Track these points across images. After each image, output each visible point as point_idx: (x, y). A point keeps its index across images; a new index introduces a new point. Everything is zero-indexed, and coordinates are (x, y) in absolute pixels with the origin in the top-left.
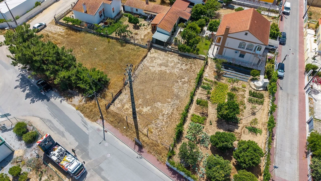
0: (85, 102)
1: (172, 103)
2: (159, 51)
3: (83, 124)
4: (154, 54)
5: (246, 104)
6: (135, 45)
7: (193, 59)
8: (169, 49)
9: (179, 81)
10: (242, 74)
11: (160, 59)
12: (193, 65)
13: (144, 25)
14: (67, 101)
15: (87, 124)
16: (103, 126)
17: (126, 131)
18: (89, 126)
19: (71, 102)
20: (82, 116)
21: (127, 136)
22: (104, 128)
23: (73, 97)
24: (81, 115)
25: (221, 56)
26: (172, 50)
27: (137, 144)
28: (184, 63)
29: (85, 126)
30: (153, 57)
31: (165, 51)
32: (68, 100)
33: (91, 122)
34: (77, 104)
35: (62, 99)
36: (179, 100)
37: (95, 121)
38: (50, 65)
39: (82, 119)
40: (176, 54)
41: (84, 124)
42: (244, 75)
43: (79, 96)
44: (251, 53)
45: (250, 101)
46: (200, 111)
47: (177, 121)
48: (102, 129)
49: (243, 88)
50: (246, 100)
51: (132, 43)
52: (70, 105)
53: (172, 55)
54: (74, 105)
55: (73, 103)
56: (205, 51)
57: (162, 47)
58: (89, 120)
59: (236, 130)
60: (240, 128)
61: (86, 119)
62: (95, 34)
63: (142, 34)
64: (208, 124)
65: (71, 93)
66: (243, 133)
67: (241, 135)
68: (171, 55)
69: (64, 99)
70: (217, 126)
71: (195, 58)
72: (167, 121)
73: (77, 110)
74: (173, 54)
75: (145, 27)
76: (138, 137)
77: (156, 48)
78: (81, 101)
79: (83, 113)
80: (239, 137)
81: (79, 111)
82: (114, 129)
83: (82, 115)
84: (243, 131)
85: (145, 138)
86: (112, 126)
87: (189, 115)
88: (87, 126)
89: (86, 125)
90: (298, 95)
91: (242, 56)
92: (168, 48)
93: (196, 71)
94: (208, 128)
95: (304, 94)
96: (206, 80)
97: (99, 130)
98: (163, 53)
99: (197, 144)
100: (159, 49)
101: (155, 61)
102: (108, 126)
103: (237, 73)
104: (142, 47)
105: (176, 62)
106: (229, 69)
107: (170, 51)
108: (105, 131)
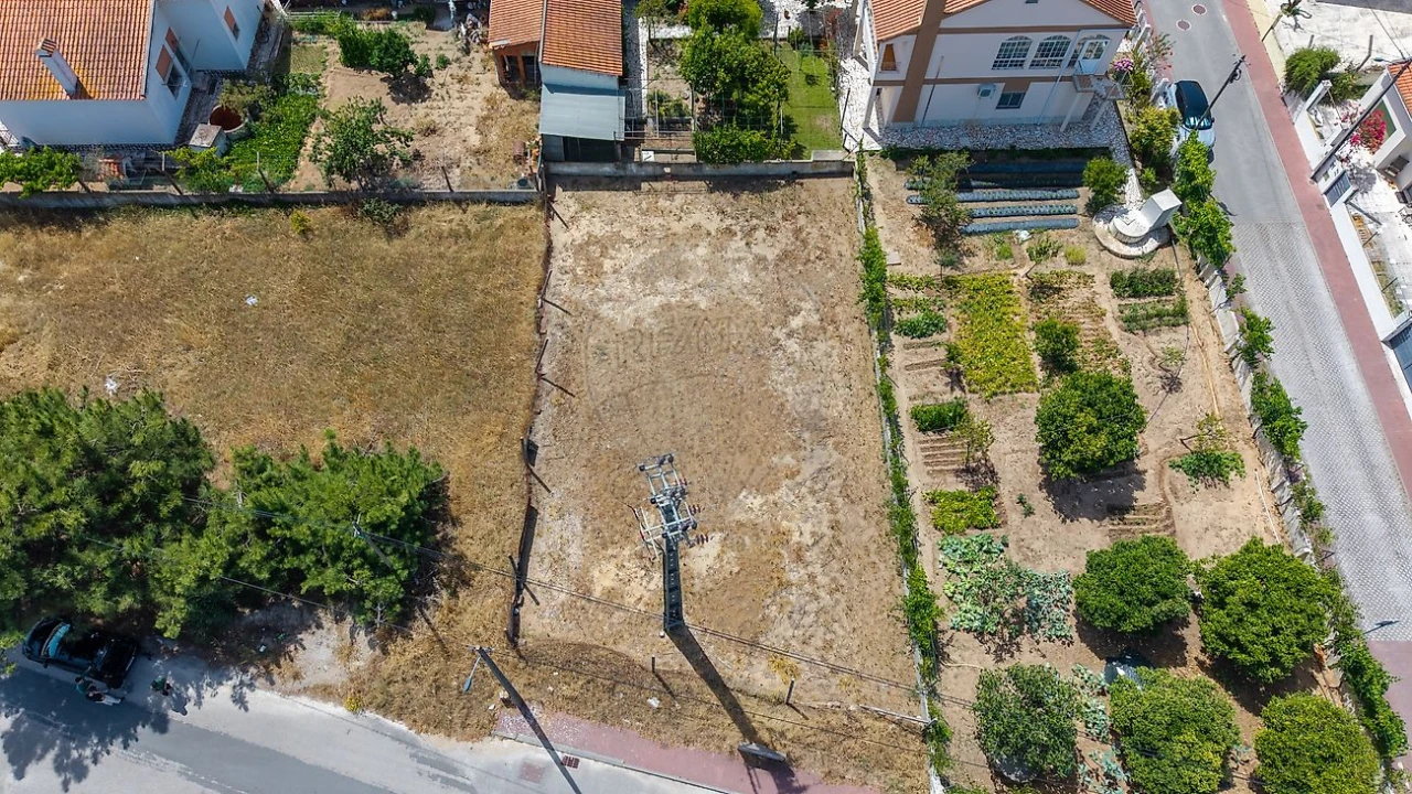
0: (372, 647)
1: (808, 470)
2: (604, 197)
3: (434, 777)
4: (584, 222)
5: (1122, 345)
6: (460, 201)
7: (789, 184)
8: (650, 170)
9: (779, 333)
10: (1039, 193)
11: (629, 241)
12: (802, 220)
13: (444, 63)
14: (272, 683)
15: (456, 765)
16: (543, 738)
17: (673, 718)
18: (471, 773)
19: (296, 676)
20: (405, 734)
21: (687, 742)
22: (550, 748)
23: (290, 641)
24: (392, 729)
25: (908, 125)
26: (667, 170)
27: (752, 761)
28: (755, 221)
29: (446, 782)
30: (587, 243)
31: (631, 183)
32: (276, 677)
33: (470, 744)
34: (335, 675)
35: (236, 681)
36: (830, 441)
37: (488, 728)
38: (80, 551)
39: (409, 750)
40: (689, 184)
41: (436, 772)
42: (1048, 194)
43: (319, 626)
44: (1054, 79)
45: (1131, 323)
46: (953, 463)
47: (874, 558)
48: (543, 755)
49: (1074, 268)
50: (1113, 327)
51: (436, 199)
52: (304, 699)
53: (679, 199)
54: (325, 692)
55: (310, 679)
56: (823, 122)
57: (607, 169)
58: (453, 739)
59: (1137, 494)
60: (1150, 478)
61: (434, 742)
62: (199, 206)
63: (463, 119)
64: (1014, 517)
65: (268, 629)
66: (1171, 498)
67: (1169, 512)
68: (671, 195)
69: (246, 678)
70: (1058, 508)
71: (794, 177)
72: (834, 580)
73: (354, 711)
74: (679, 186)
75: (453, 69)
76: (749, 732)
77: (574, 183)
78: (347, 653)
79: (399, 717)
80: (1167, 527)
81: (370, 714)
82: (607, 734)
83: (401, 726)
84: (1167, 489)
85: (781, 720)
86: (586, 724)
87: (917, 504)
88: (460, 779)
89: (452, 777)
90: (1298, 217)
91: (1011, 100)
92: (641, 164)
93: (834, 249)
94: (1026, 533)
95: (1321, 206)
96: (902, 284)
97: (530, 772)
98: (623, 200)
99: (1018, 639)
100: (596, 183)
101: (608, 265)
102: (567, 730)
103: (1015, 194)
104: (504, 203)
105: (713, 233)
106: (973, 183)
107: (656, 178)
108: (567, 764)
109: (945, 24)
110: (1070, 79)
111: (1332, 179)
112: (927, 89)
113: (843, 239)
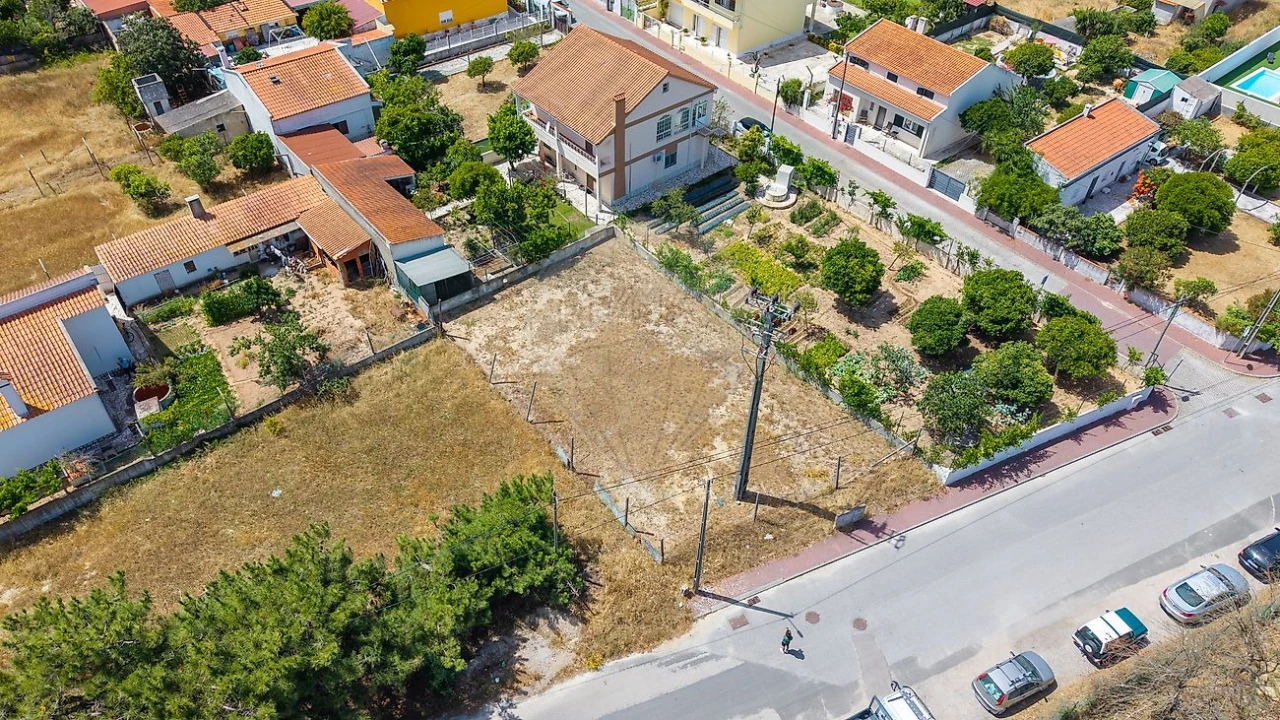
0: (575, 624)
1: (732, 379)
2: (476, 314)
3: (685, 666)
4: (477, 332)
5: (823, 244)
6: (384, 357)
7: (583, 255)
8: (494, 285)
9: (650, 327)
10: (718, 201)
11: (516, 328)
12: (608, 269)
13: (292, 292)
14: (526, 693)
15: (690, 651)
16: (726, 599)
17: (786, 538)
18: (703, 649)
19: (538, 678)
20: (643, 658)
21: (805, 544)
22: (735, 602)
23: (513, 663)
24: (630, 662)
25: (623, 199)
26: (505, 281)
27: (847, 528)
28: (582, 283)
29: (694, 664)
30: (490, 341)
31: (489, 298)
32: (524, 689)
33: (687, 635)
34: (565, 658)
35: (498, 710)
36: (731, 360)
37: (689, 620)
39: (655, 664)
40: (524, 283)
41: (683, 663)
42: (723, 198)
43: (525, 640)
44: (688, 137)
45: (817, 233)
46: (800, 336)
47: (807, 399)
48: (734, 610)
49: (768, 224)
50: (811, 239)
51: (365, 365)
52: (557, 687)
53: (525, 292)
54: (566, 673)
55: (550, 673)
57: (467, 296)
58: (675, 639)
59: (894, 301)
60: (891, 291)
61: (664, 649)
63: (338, 316)
64: (852, 341)
65: (488, 667)
66: (909, 294)
67: (914, 300)
68: (518, 293)
69: (504, 704)
70: (867, 327)
71: (583, 251)
72: (798, 420)
73: (596, 669)
74: (519, 286)
75: (302, 293)
76: (830, 516)
77: (451, 315)
78: (558, 642)
79: (630, 651)
81: (610, 664)
82: (760, 572)
83: (636, 656)
84: (904, 292)
85: (841, 499)
86: (743, 576)
88: (700, 656)
89: (694, 659)
90: (843, 156)
91: (671, 160)
92: (488, 283)
93: (640, 273)
94: (864, 345)
95: (848, 148)
97: (738, 623)
98: (490, 309)
99: (909, 392)
100: (465, 309)
101: (514, 346)
102: (737, 585)
103: (707, 206)
104: (414, 347)
105: (563, 299)
107: (503, 287)
108: (752, 603)
109: (628, 121)
110: (696, 133)
111: (844, 133)
112: (627, 168)
113: (640, 267)
